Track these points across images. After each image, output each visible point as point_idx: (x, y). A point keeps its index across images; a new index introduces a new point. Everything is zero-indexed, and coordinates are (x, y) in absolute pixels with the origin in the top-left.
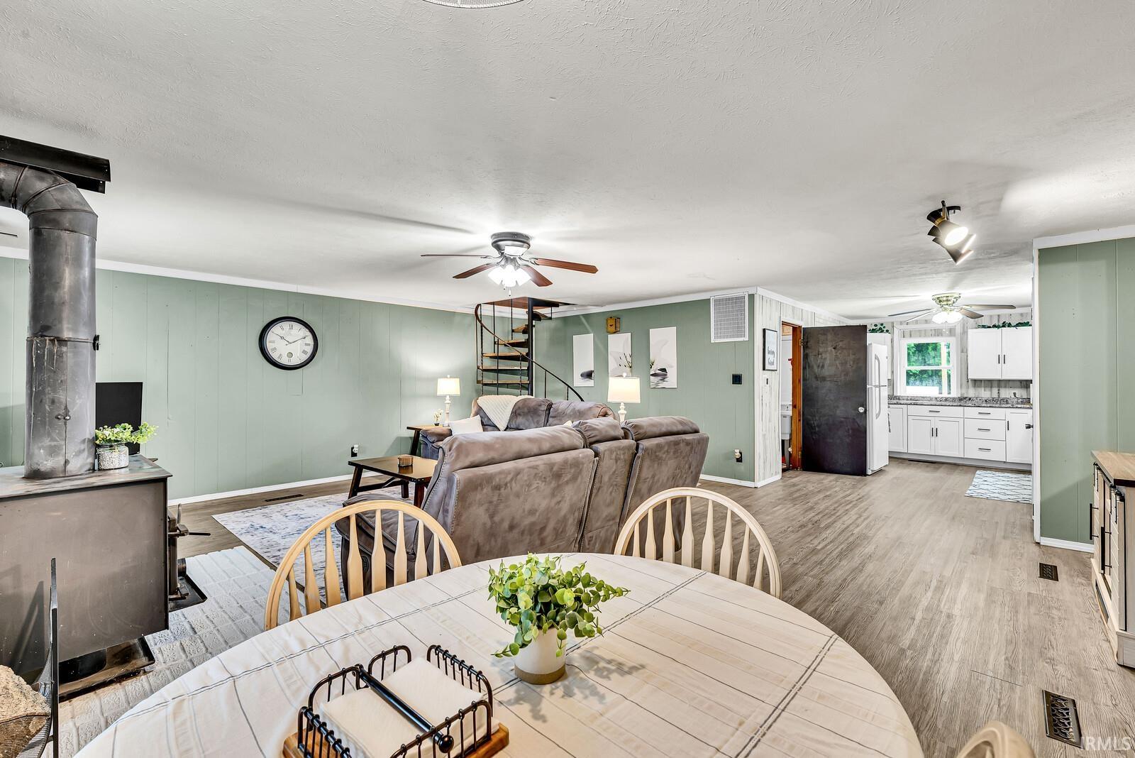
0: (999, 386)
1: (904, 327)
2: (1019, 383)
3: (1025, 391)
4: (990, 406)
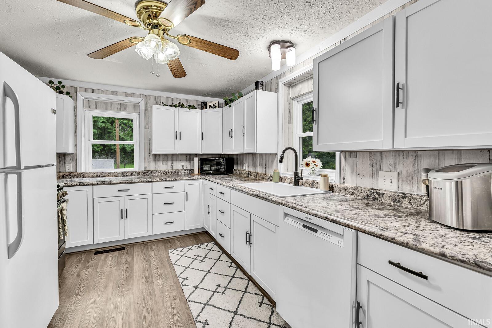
0: (172, 160)
1: (89, 95)
2: (185, 157)
3: (189, 163)
4: (174, 180)
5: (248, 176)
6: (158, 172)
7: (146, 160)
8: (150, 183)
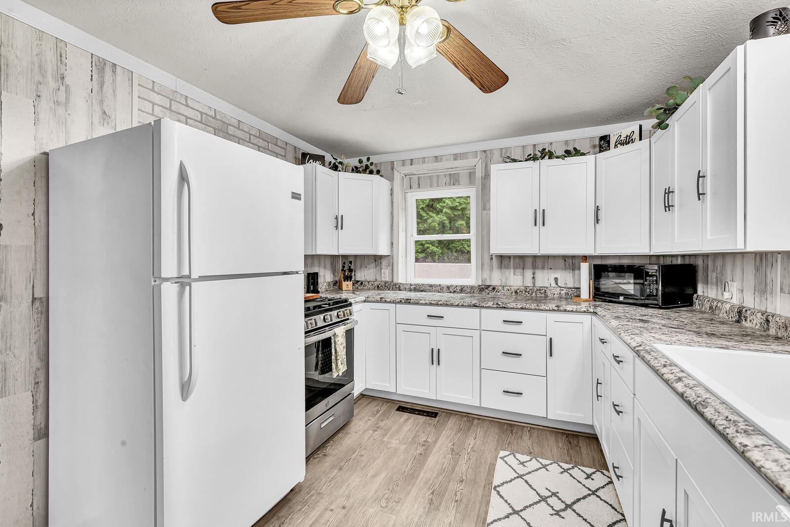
0: (534, 267)
2: (561, 262)
3: (571, 275)
4: (522, 308)
5: (738, 321)
6: (505, 289)
7: (486, 267)
8: (477, 310)
